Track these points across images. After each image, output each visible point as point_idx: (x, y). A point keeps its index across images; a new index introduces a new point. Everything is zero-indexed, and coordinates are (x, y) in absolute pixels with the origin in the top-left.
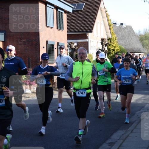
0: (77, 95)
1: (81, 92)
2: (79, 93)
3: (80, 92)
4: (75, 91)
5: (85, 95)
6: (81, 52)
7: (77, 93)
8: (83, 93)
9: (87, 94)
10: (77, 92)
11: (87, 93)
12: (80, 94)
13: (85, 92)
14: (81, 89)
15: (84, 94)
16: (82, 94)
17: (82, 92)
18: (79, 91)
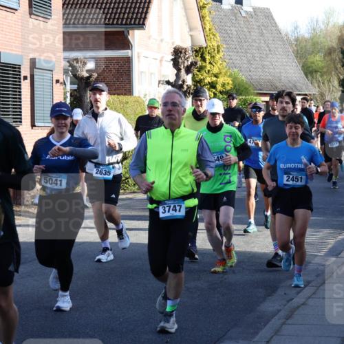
0: (161, 215)
1: (172, 206)
2: (167, 209)
3: (170, 207)
4: (155, 205)
5: (182, 213)
6: (170, 101)
7: (161, 209)
8: (178, 208)
9: (186, 212)
10: (161, 207)
11: (186, 208)
12: (169, 212)
13: (181, 206)
14: (170, 198)
15: (180, 211)
16: (176, 211)
17: (175, 206)
18: (166, 204)
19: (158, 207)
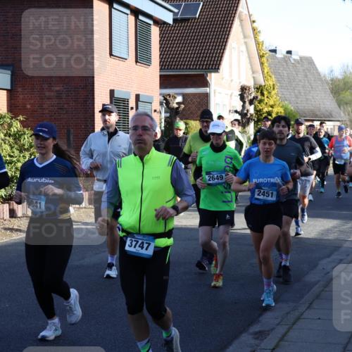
0: (127, 248)
1: (140, 242)
2: (134, 243)
3: (137, 242)
4: (124, 234)
5: (150, 252)
7: (128, 242)
8: (145, 245)
9: (155, 252)
10: (129, 239)
11: (155, 247)
12: (135, 247)
13: (149, 244)
14: (139, 233)
15: (147, 249)
16: (142, 248)
17: (143, 243)
18: (134, 237)
19: (127, 238)
